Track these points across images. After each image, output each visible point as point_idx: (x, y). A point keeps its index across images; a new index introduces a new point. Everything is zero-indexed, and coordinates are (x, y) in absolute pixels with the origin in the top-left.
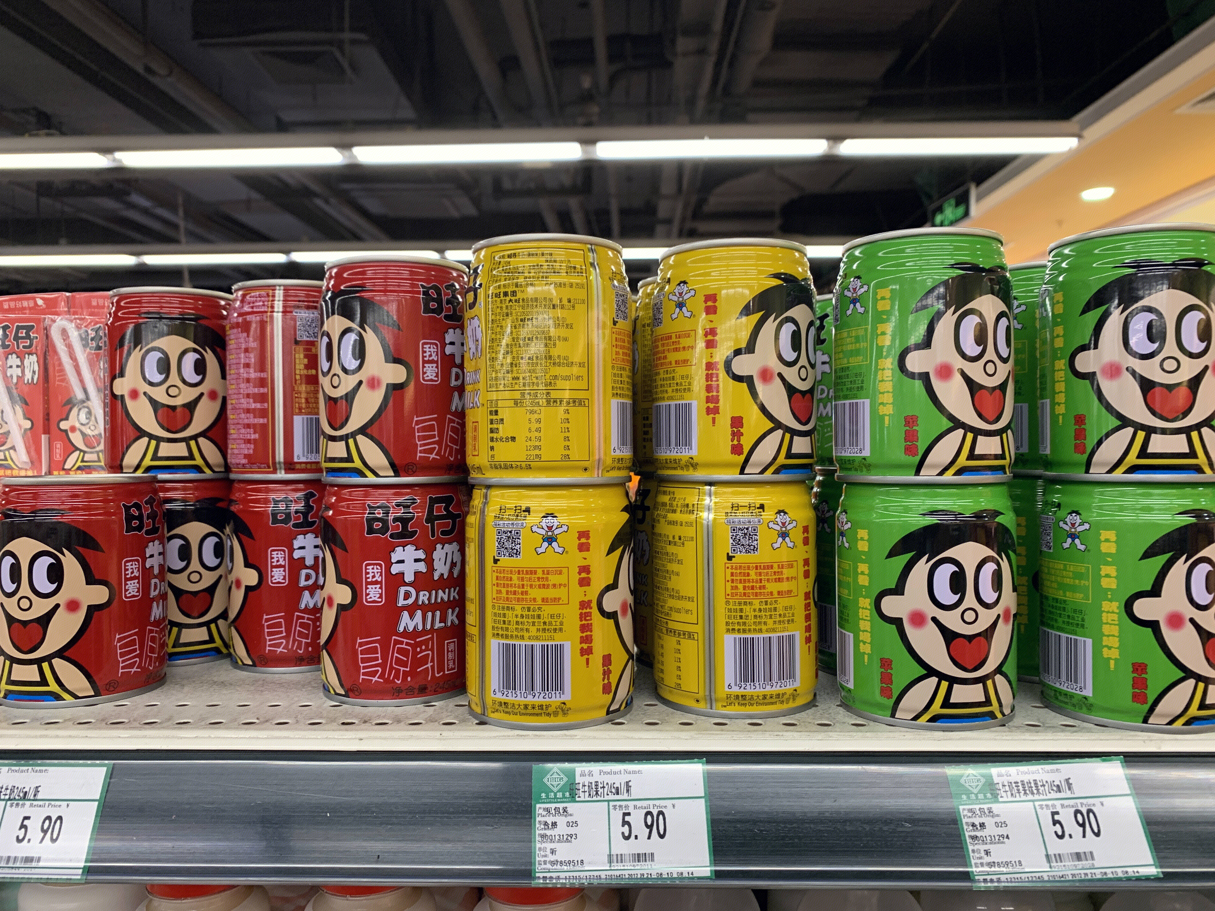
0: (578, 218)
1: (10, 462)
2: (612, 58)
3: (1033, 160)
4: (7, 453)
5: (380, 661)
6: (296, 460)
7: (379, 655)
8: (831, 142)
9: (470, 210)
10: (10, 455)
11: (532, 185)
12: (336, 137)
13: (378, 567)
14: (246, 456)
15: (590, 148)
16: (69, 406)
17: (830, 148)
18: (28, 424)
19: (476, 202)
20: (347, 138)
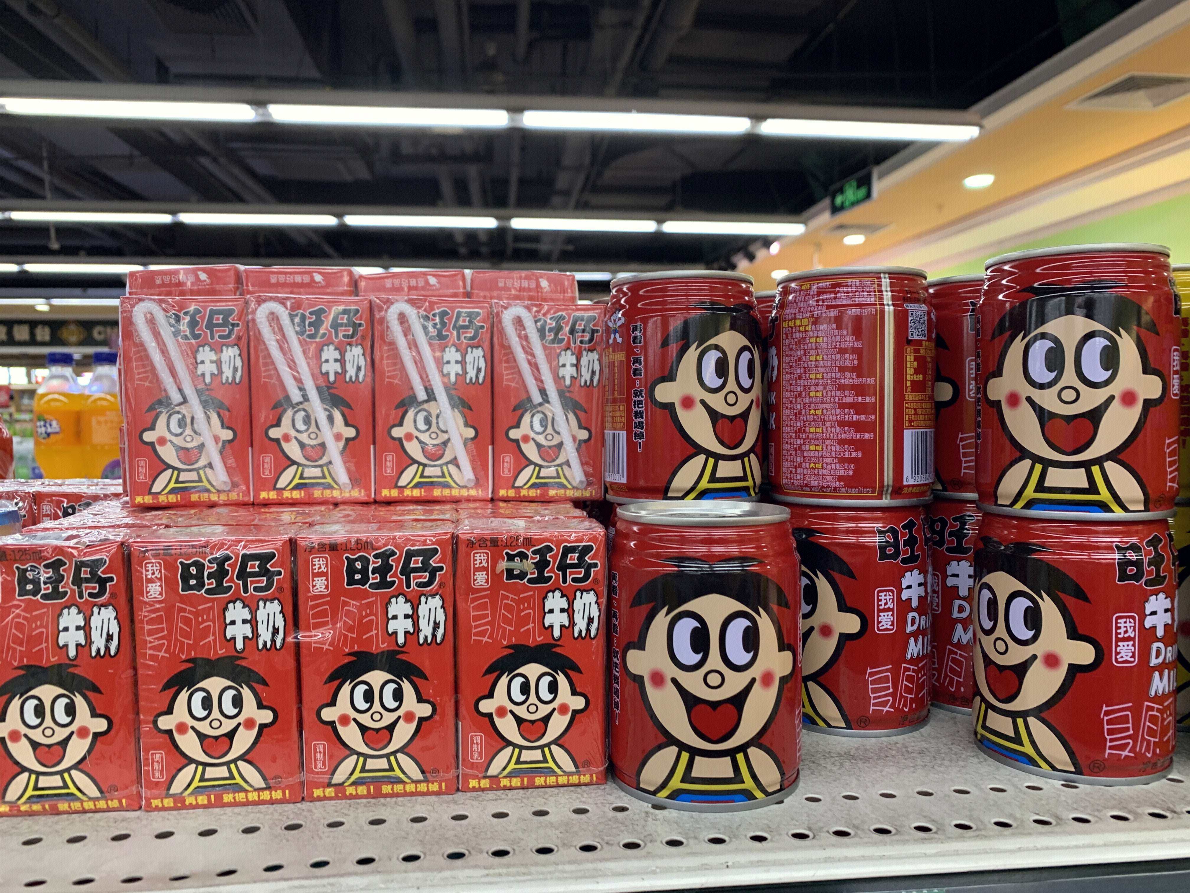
0: (475, 188)
1: (448, 479)
2: (533, 25)
3: (928, 147)
4: (445, 468)
5: (1131, 732)
6: (905, 483)
7: (1130, 725)
8: (754, 121)
9: (363, 174)
10: (448, 470)
11: (434, 151)
12: (250, 93)
13: (1132, 621)
14: (840, 478)
15: (517, 116)
16: (520, 411)
17: (753, 126)
18: (470, 433)
19: (370, 166)
20: (262, 94)
